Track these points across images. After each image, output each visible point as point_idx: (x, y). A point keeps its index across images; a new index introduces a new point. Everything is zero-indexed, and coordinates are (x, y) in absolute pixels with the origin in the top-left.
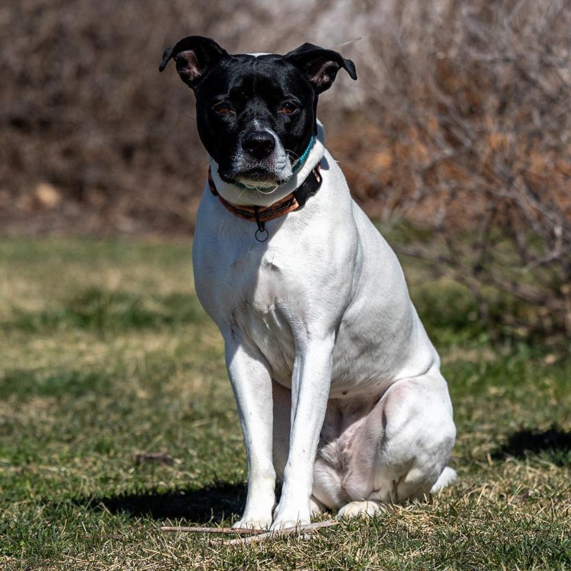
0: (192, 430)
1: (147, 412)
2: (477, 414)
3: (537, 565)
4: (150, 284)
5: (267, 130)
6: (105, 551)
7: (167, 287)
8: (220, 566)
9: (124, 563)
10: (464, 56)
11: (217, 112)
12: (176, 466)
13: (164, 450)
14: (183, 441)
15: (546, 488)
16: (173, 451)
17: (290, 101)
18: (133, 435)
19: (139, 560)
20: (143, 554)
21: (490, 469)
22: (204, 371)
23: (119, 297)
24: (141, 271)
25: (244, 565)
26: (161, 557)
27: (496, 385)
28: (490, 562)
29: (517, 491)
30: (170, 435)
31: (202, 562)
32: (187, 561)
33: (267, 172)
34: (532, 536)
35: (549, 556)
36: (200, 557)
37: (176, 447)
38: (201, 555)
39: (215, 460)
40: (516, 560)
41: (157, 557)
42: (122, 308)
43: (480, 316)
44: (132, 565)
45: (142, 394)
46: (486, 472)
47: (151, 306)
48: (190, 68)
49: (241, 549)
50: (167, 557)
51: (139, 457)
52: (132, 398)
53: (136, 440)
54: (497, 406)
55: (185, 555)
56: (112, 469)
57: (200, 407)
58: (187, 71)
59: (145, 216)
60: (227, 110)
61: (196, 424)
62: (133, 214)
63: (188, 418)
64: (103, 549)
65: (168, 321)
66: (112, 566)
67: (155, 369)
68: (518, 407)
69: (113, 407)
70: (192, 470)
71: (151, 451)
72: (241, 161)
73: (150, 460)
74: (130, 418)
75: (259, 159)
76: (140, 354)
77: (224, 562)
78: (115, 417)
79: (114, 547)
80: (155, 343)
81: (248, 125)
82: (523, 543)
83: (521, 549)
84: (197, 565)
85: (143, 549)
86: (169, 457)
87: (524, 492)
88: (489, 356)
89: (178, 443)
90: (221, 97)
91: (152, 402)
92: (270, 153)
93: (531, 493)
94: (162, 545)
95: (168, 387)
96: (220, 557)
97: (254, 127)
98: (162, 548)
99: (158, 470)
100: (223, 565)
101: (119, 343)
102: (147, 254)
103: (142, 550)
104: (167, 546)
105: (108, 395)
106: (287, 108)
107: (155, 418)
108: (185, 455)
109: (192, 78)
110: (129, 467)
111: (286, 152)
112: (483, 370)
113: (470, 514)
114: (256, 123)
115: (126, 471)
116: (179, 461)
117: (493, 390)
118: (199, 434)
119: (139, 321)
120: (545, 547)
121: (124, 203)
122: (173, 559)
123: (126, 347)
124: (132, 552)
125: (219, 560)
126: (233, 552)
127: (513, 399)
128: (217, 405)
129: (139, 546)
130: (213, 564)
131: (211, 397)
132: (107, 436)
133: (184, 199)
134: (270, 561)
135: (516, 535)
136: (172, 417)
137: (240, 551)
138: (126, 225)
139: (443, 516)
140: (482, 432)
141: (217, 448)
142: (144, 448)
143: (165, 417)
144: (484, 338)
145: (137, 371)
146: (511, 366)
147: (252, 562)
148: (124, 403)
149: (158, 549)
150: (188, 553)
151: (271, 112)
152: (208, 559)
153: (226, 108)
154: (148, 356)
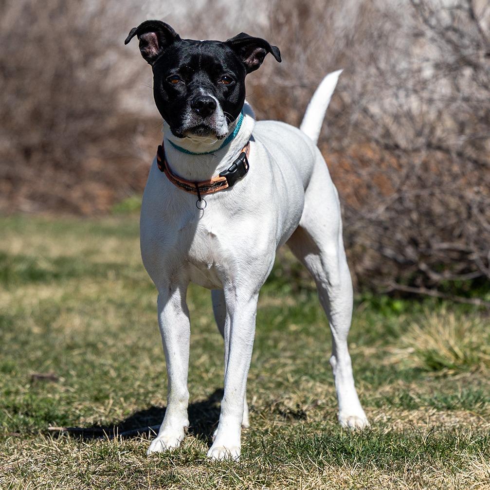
0: (72, 356)
1: (40, 343)
2: (282, 345)
3: (323, 455)
4: (43, 249)
5: (210, 95)
6: (7, 445)
7: (55, 251)
8: (91, 456)
9: (21, 454)
10: (271, 81)
11: (170, 83)
12: (60, 383)
13: (51, 371)
14: (66, 364)
15: (331, 400)
16: (58, 372)
17: (228, 75)
18: (29, 360)
19: (32, 452)
20: (35, 447)
21: (290, 385)
22: (82, 313)
23: (20, 259)
24: (37, 240)
25: (109, 455)
26: (48, 449)
27: (296, 323)
28: (289, 453)
29: (309, 401)
30: (56, 361)
31: (78, 453)
32: (67, 452)
33: (209, 128)
34: (320, 434)
35: (332, 449)
36: (77, 449)
37: (61, 369)
38: (77, 448)
39: (89, 379)
40: (308, 452)
41: (45, 450)
42: (21, 267)
43: (284, 273)
44: (27, 456)
45: (36, 330)
46: (287, 387)
47: (43, 265)
48: (149, 48)
49: (107, 444)
50: (52, 450)
51: (33, 376)
52: (29, 332)
53: (31, 364)
54: (296, 339)
55: (66, 448)
56: (13, 385)
57: (79, 340)
58: (148, 50)
59: (41, 199)
60: (177, 81)
61: (76, 352)
62: (33, 197)
63: (70, 348)
64: (6, 444)
65: (56, 276)
66: (13, 456)
67: (46, 311)
68: (311, 340)
69: (15, 339)
70: (72, 385)
71: (42, 372)
72: (189, 119)
73: (41, 378)
74: (27, 348)
75: (204, 117)
76: (35, 301)
77: (94, 454)
78: (16, 347)
79: (14, 442)
80: (46, 293)
81: (195, 91)
82: (313, 439)
83: (312, 444)
84: (75, 455)
85: (36, 444)
86: (55, 376)
87: (315, 402)
88: (291, 302)
89: (62, 366)
90: (173, 71)
91: (44, 336)
92: (213, 113)
93: (319, 403)
94: (49, 441)
95: (55, 325)
96: (92, 449)
97: (200, 93)
98: (49, 443)
99: (48, 385)
100: (94, 455)
101: (20, 292)
102: (42, 227)
103: (34, 445)
104: (53, 442)
105: (11, 330)
106: (225, 80)
107: (46, 348)
108: (67, 375)
109: (151, 56)
110: (26, 384)
111: (224, 113)
112: (286, 312)
113: (275, 418)
114: (202, 90)
115: (24, 386)
116: (62, 380)
117: (293, 327)
118: (77, 359)
119: (35, 276)
120: (329, 442)
121: (24, 190)
122: (57, 451)
123: (25, 296)
124: (27, 446)
125: (91, 452)
126: (101, 446)
127: (308, 334)
128: (91, 338)
129: (33, 442)
130: (86, 454)
131: (87, 333)
132: (10, 360)
133: (68, 187)
134: (128, 453)
135: (308, 433)
136: (57, 347)
137: (106, 445)
138: (26, 206)
139: (255, 419)
140: (286, 357)
141: (91, 370)
142: (37, 369)
143: (52, 347)
144: (287, 289)
145: (32, 313)
146: (307, 309)
147: (115, 453)
148: (22, 337)
149: (46, 444)
150: (68, 447)
151: (212, 82)
152: (83, 451)
153: (176, 79)
154: (41, 302)
